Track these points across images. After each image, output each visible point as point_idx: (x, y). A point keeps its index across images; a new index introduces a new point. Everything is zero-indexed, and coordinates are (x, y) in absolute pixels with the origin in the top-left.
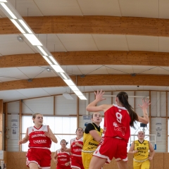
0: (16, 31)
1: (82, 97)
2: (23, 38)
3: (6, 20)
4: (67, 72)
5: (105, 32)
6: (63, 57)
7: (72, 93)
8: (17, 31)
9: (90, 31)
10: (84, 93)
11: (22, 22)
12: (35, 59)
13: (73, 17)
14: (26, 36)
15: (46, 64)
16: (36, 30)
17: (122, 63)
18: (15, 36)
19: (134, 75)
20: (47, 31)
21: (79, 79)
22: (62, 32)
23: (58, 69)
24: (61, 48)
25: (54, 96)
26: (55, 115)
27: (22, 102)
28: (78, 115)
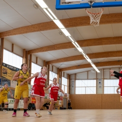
2: (76, 49)
3: (70, 43)
4: (92, 61)
5: (107, 44)
6: (91, 56)
7: (94, 70)
8: (74, 47)
9: (102, 44)
10: (99, 70)
11: (76, 43)
12: (80, 57)
14: (78, 48)
15: (85, 59)
16: (81, 46)
18: (73, 49)
19: (119, 61)
20: (85, 46)
21: (97, 64)
22: (91, 45)
23: (89, 60)
24: (90, 52)
25: (88, 71)
26: (88, 79)
27: (75, 74)
28: (97, 79)
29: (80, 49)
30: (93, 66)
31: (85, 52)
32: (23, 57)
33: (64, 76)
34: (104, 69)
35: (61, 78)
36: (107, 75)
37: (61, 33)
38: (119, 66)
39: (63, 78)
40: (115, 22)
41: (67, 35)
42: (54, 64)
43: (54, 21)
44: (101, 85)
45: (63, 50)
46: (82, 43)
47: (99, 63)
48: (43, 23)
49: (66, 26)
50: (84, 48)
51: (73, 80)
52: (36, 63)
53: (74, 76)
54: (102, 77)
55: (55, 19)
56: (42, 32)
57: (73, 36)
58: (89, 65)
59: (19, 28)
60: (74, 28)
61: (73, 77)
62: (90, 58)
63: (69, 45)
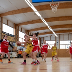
0: (43, 22)
1: (57, 36)
2: (44, 23)
3: (41, 20)
4: (53, 30)
5: (62, 20)
6: (52, 27)
7: (54, 35)
9: (58, 21)
10: (57, 35)
11: (44, 20)
12: (46, 28)
13: (55, 18)
14: (45, 23)
15: (49, 29)
16: (47, 21)
17: (65, 27)
18: (42, 23)
19: (68, 30)
22: (52, 21)
23: (51, 30)
25: (51, 36)
26: (51, 40)
27: (44, 37)
28: (56, 40)
29: (46, 24)
30: (54, 33)
31: (49, 25)
32: (14, 28)
34: (60, 34)
36: (62, 38)
37: (35, 14)
38: (68, 33)
40: (66, 7)
41: (38, 15)
42: (31, 32)
43: (31, 7)
44: (58, 44)
46: (47, 20)
47: (57, 31)
48: (25, 8)
49: (38, 10)
50: (48, 22)
51: (42, 41)
52: (21, 31)
54: (59, 39)
55: (31, 6)
56: (24, 13)
57: (42, 16)
58: (51, 32)
59: (11, 11)
61: (42, 39)
63: (40, 21)
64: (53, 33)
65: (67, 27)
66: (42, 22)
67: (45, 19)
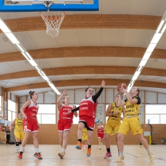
0: (24, 58)
1: (58, 93)
3: (19, 53)
4: (50, 79)
5: (71, 56)
6: (48, 71)
7: (53, 91)
9: (63, 56)
10: (59, 90)
11: (27, 53)
12: (33, 73)
13: (53, 49)
14: (29, 61)
15: (39, 75)
16: (34, 57)
17: (80, 73)
19: (87, 80)
20: (40, 57)
21: (57, 83)
22: (48, 57)
23: (46, 78)
24: (48, 67)
25: (44, 93)
26: (44, 103)
27: (27, 96)
28: (56, 103)
29: (33, 63)
30: (52, 85)
31: (39, 66)
33: (11, 99)
35: (7, 101)
37: (6, 39)
39: (9, 101)
40: (82, 26)
45: (8, 62)
46: (35, 53)
47: (59, 81)
49: (13, 30)
50: (38, 60)
53: (24, 98)
57: (23, 44)
58: (45, 85)
60: (25, 32)
62: (47, 75)
63: (17, 56)
64: (49, 86)
65: (83, 73)
66: (22, 58)
67: (31, 52)
